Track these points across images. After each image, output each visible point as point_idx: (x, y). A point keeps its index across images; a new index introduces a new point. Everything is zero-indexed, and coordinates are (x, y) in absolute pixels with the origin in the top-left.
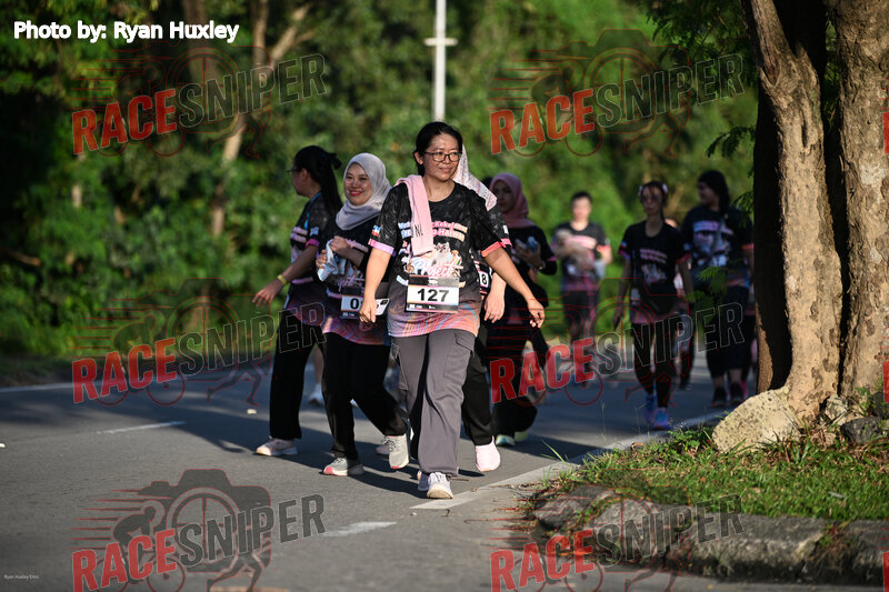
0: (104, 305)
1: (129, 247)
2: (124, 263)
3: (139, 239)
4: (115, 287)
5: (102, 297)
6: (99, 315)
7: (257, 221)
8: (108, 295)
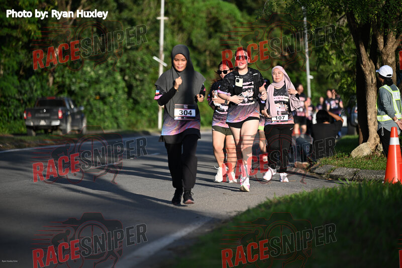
0: (13, 114)
1: (23, 91)
2: (21, 97)
3: (27, 88)
4: (17, 107)
5: (13, 111)
6: (11, 117)
7: (67, 81)
8: (14, 110)
